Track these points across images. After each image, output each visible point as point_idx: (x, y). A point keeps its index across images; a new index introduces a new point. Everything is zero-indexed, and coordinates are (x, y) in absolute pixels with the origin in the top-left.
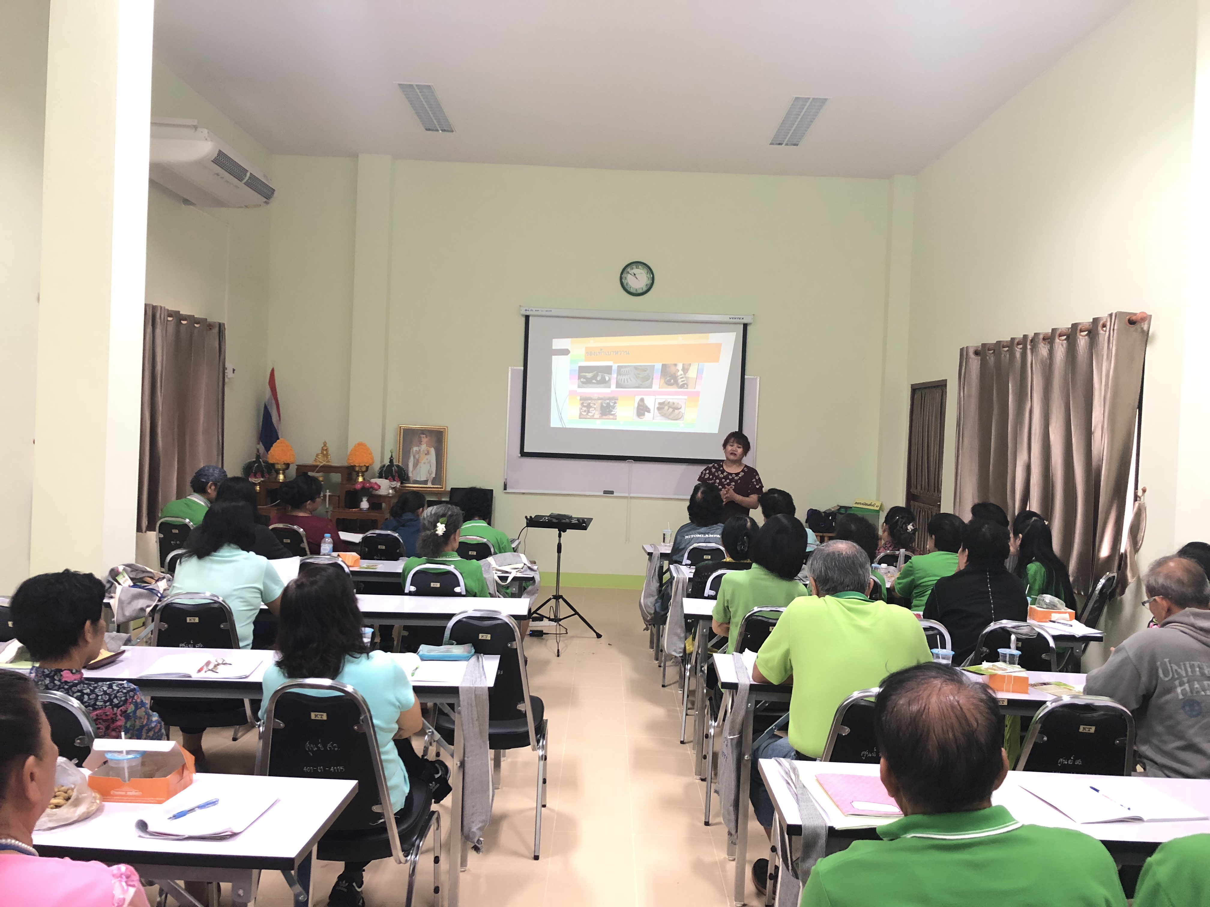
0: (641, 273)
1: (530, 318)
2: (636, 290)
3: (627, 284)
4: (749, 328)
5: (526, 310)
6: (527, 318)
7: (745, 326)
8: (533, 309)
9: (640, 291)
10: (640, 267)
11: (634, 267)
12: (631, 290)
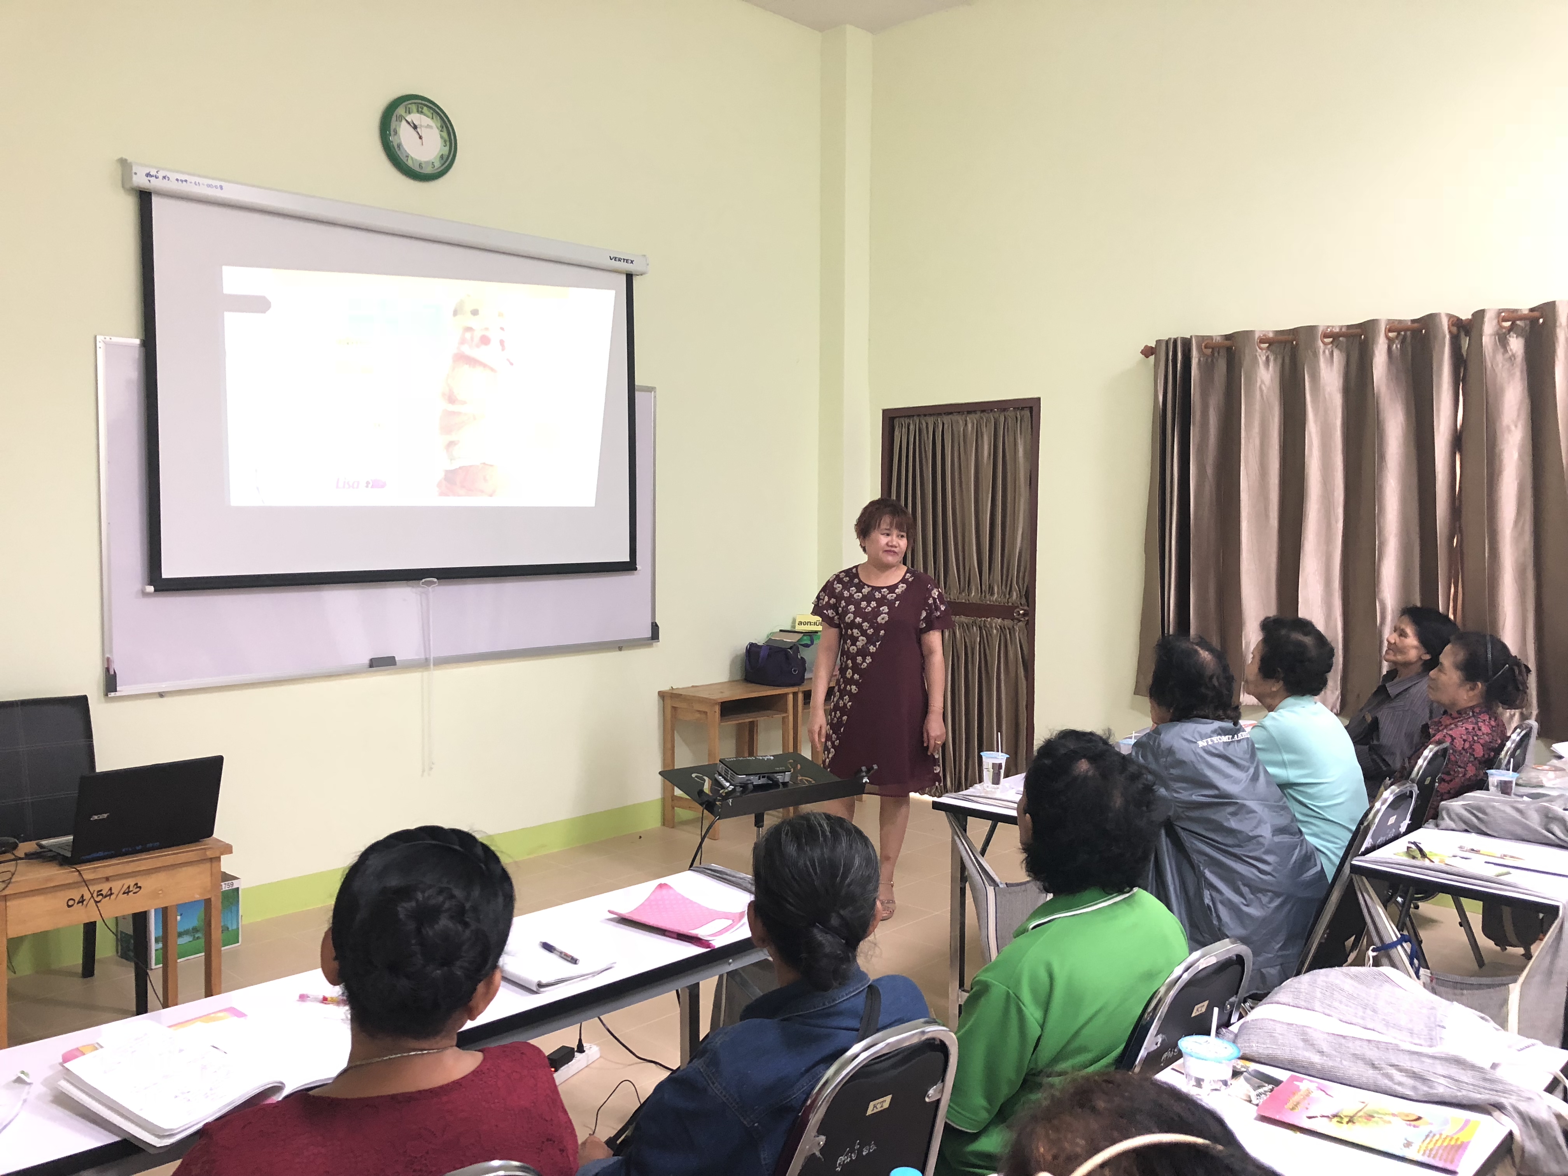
0: (428, 126)
1: (155, 201)
2: (420, 165)
3: (399, 146)
4: (636, 282)
5: (148, 175)
6: (144, 198)
7: (630, 277)
8: (168, 174)
9: (428, 170)
10: (425, 109)
11: (414, 107)
12: (410, 163)
